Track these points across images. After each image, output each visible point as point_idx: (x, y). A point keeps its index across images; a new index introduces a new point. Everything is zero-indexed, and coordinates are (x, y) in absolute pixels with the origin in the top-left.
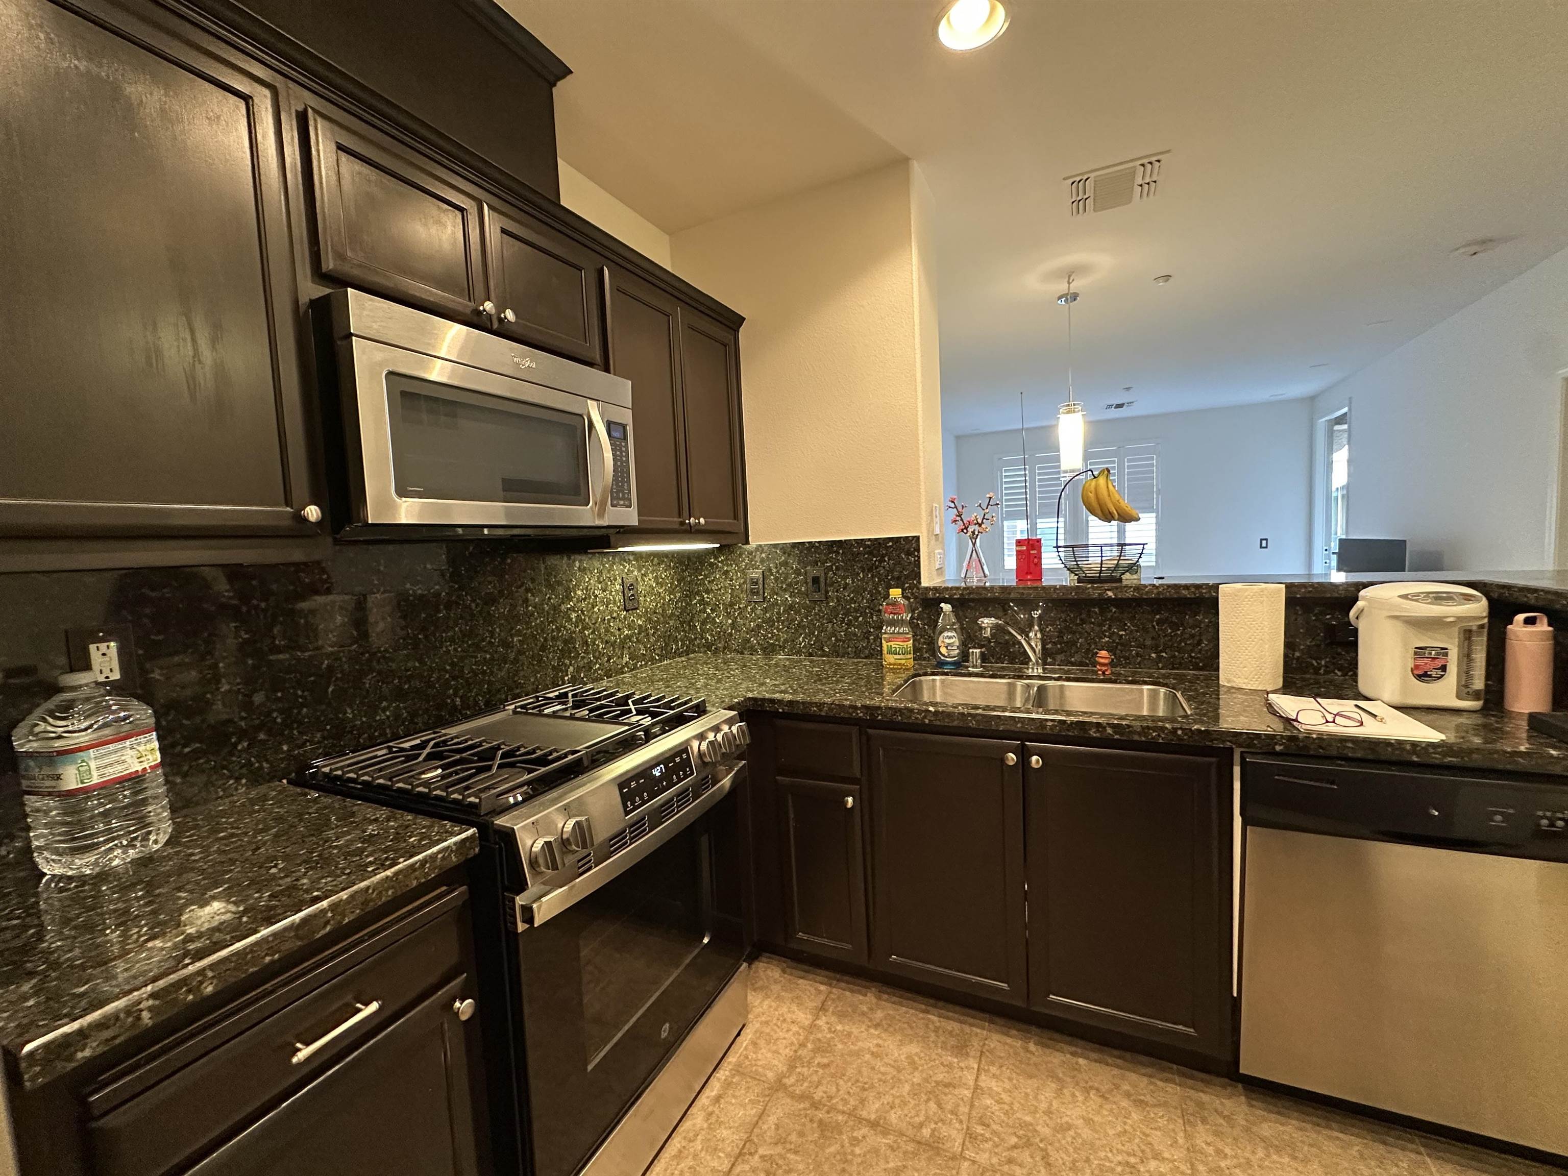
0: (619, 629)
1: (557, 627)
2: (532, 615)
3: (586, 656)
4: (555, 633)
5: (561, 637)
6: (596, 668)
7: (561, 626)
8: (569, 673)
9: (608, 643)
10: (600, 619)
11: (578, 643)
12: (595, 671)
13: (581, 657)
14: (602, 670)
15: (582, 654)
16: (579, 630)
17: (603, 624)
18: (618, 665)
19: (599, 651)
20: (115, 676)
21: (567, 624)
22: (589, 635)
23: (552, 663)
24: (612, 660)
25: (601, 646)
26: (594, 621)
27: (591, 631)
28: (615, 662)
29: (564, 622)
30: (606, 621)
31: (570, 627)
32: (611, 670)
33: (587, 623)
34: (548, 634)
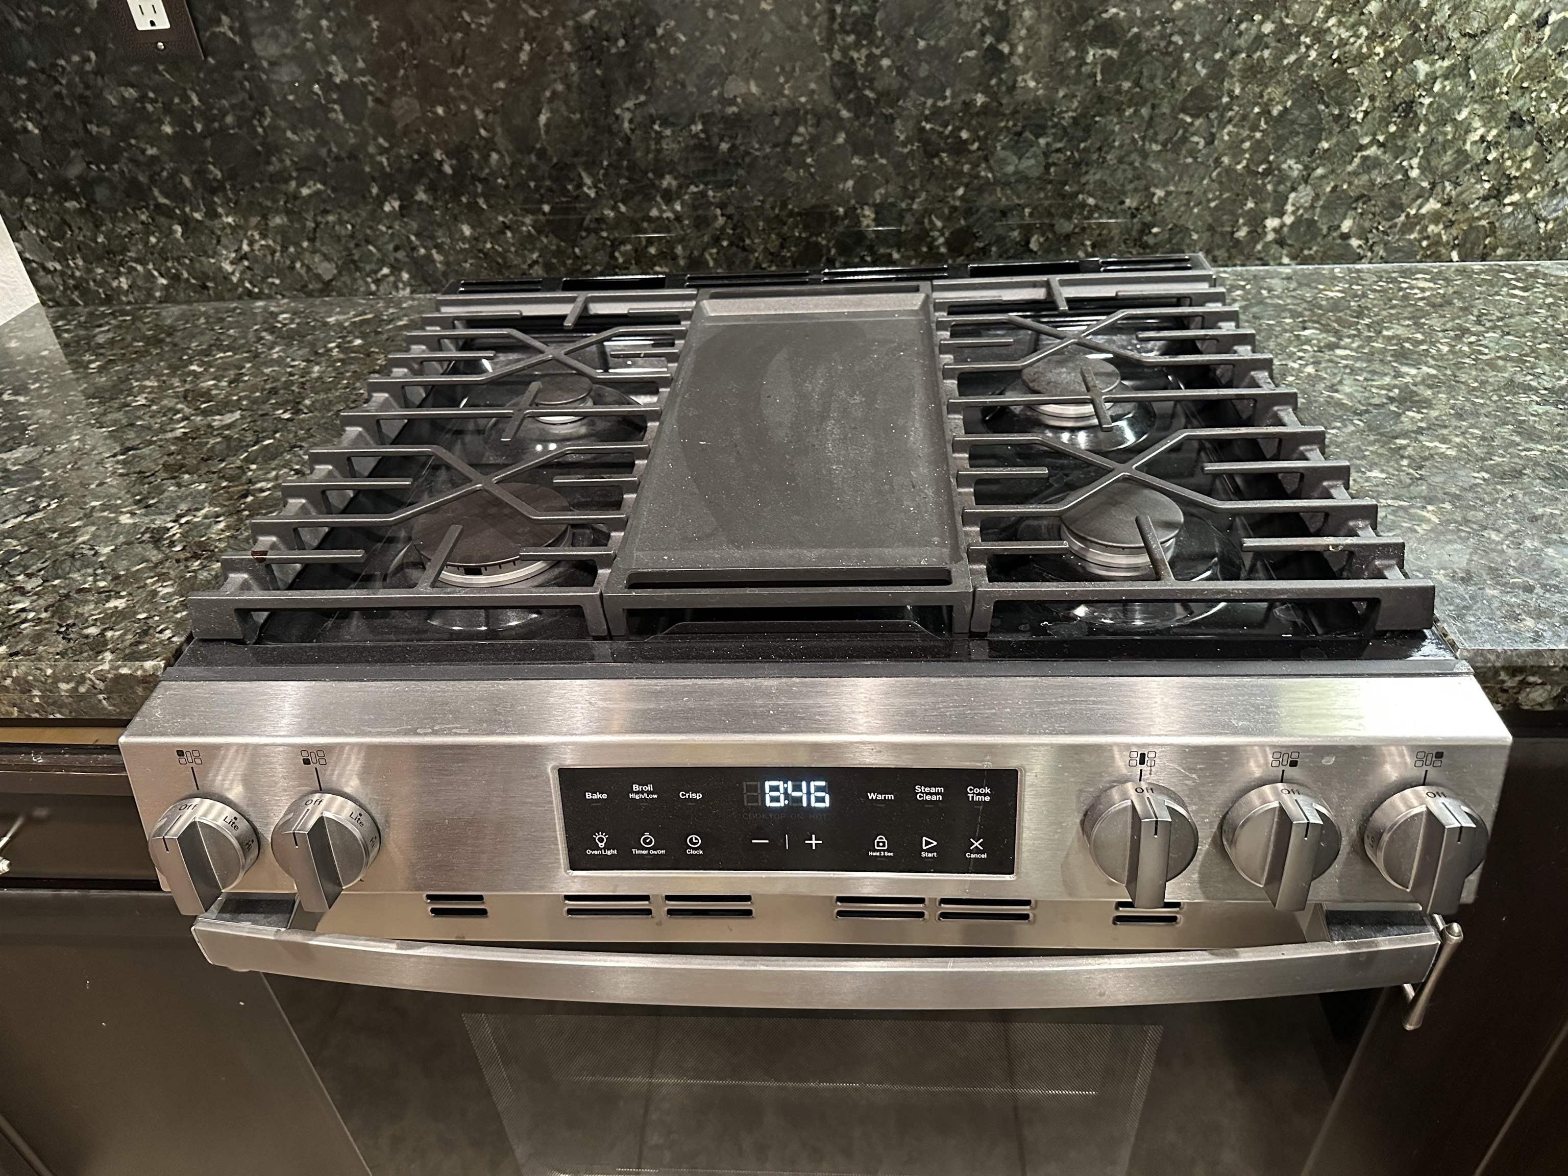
3: (1387, 157)
4: (1266, 53)
5: (1291, 68)
6: (1423, 211)
7: (1303, 30)
8: (1289, 208)
9: (1521, 125)
10: (1513, 19)
11: (1366, 103)
12: (1412, 223)
13: (1365, 159)
14: (1450, 224)
15: (1373, 151)
16: (1388, 53)
17: (1527, 39)
18: (1538, 219)
19: (1460, 152)
20: (163, 23)
21: (1332, 21)
22: (1432, 78)
23: (1226, 160)
24: (1516, 197)
25: (1481, 131)
26: (1475, 26)
27: (1446, 63)
28: (1529, 204)
29: (1320, 14)
30: (1547, 30)
31: (1345, 34)
32: (1492, 230)
33: (1440, 32)
34: (1234, 53)
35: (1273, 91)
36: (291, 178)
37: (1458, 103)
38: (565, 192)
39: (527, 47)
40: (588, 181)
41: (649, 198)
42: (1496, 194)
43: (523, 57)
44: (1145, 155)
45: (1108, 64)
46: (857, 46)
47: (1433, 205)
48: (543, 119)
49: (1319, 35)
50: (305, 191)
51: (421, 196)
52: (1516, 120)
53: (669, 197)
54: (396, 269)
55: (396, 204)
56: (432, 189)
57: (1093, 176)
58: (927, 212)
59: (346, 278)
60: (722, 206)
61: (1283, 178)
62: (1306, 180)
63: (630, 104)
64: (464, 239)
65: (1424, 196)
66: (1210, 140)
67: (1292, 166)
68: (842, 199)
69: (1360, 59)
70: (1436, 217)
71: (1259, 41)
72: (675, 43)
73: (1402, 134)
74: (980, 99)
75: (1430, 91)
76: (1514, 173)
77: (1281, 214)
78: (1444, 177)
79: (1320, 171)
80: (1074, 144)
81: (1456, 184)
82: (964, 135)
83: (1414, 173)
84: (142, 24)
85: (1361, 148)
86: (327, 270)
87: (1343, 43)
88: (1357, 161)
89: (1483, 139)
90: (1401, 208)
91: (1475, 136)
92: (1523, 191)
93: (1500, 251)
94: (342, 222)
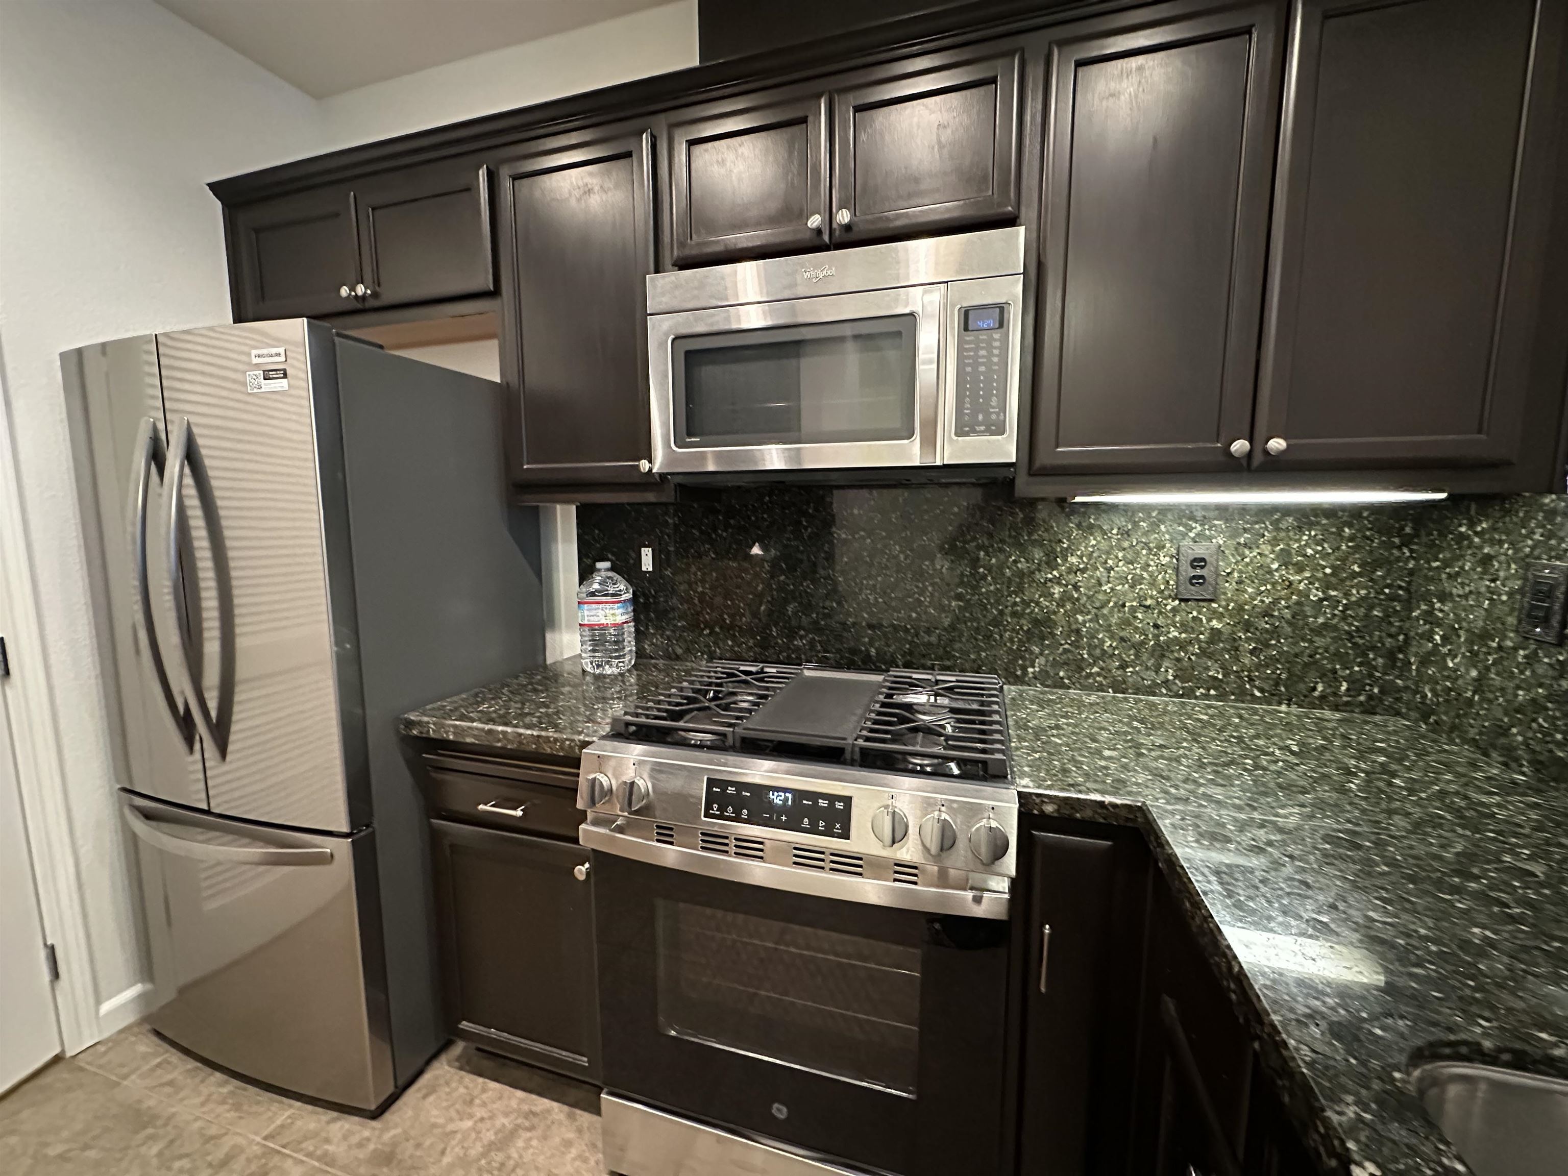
0: (1156, 626)
1: (1023, 600)
2: (984, 578)
3: (1073, 649)
4: (1019, 608)
5: (1028, 614)
6: (1093, 671)
7: (1032, 601)
8: (1037, 665)
9: (1125, 641)
10: (1111, 604)
11: (1060, 629)
12: (1090, 675)
13: (1064, 649)
14: (1105, 678)
15: (1067, 646)
16: (1065, 611)
17: (1119, 611)
18: (1143, 679)
19: (1103, 650)
20: (650, 569)
21: (1042, 599)
22: (1085, 622)
23: (1008, 644)
24: (1131, 669)
25: (1110, 643)
26: (1098, 604)
27: (1089, 617)
28: (1137, 673)
29: (1037, 596)
30: (1126, 609)
31: (1047, 604)
32: (1124, 682)
33: (1084, 606)
34: (1007, 607)
35: (1023, 621)
36: (676, 619)
37: (1098, 631)
38: (766, 633)
40: (774, 629)
41: (795, 638)
42: (1122, 668)
43: (759, 588)
44: (976, 639)
45: (960, 607)
46: (871, 594)
47: (1095, 669)
48: (763, 608)
49: (1038, 603)
50: (679, 624)
51: (717, 630)
52: (1122, 639)
53: (801, 638)
54: (702, 654)
55: (708, 632)
56: (721, 628)
59: (685, 655)
60: (820, 642)
61: (1032, 653)
62: (1041, 654)
63: (792, 606)
64: (728, 645)
65: (1091, 665)
66: (1001, 636)
67: (1036, 650)
68: (864, 644)
69: (1055, 613)
70: (1099, 674)
71: (1015, 604)
72: (809, 588)
73: (1077, 641)
74: (914, 615)
75: (1085, 626)
76: (1127, 659)
77: (1033, 667)
78: (1099, 658)
79: (1047, 652)
80: (948, 632)
81: (1104, 662)
82: (909, 626)
83: (1086, 656)
84: (644, 569)
85: (1062, 645)
86: (679, 651)
87: (1047, 607)
88: (1061, 649)
89: (1111, 645)
90: (1083, 669)
91: (1108, 644)
92: (1134, 667)
93: (1130, 691)
94: (689, 636)
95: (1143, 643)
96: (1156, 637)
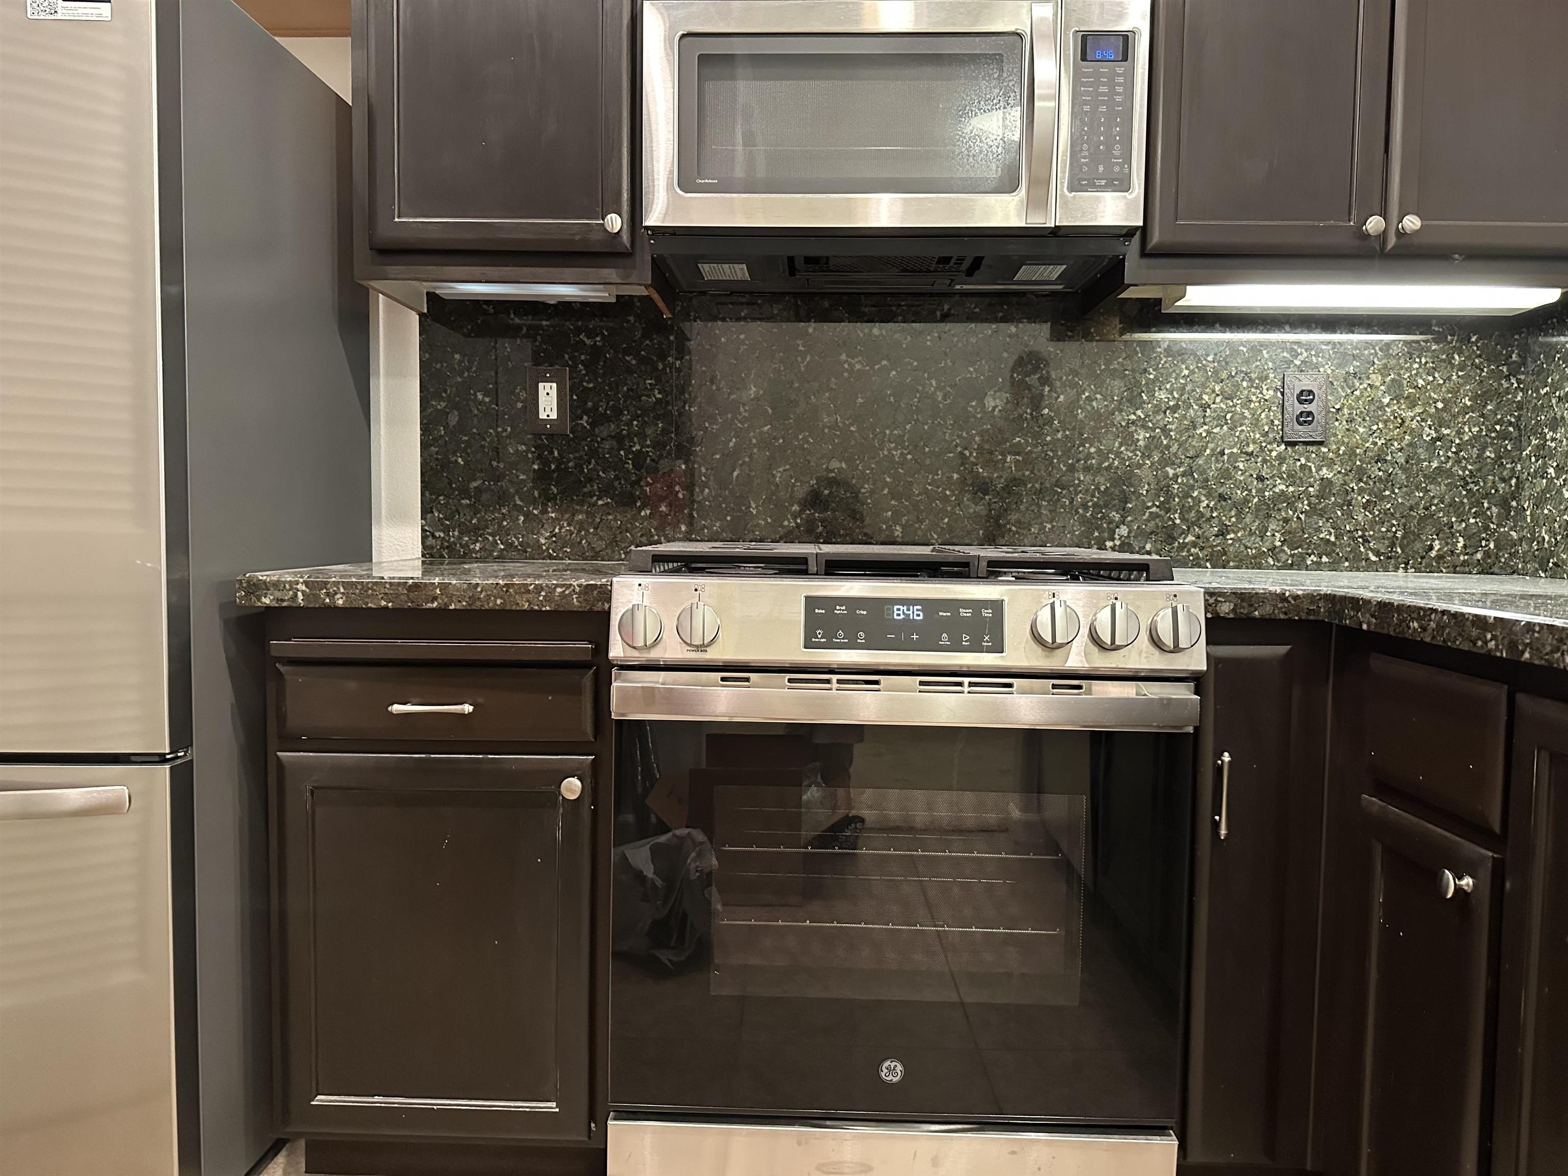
0: (1260, 479)
1: (1099, 451)
2: (1050, 421)
3: (1162, 513)
4: (1094, 461)
5: (1107, 468)
6: (1187, 541)
7: (1110, 451)
8: (1117, 537)
9: (1225, 500)
10: (1208, 451)
11: (1146, 487)
12: (1183, 546)
13: (1151, 513)
14: (1202, 549)
15: (1154, 509)
16: (1152, 463)
17: (1217, 461)
18: (1246, 547)
19: (1198, 511)
20: (554, 416)
21: (1123, 449)
22: (1176, 476)
23: (1081, 511)
24: (1232, 536)
25: (1206, 502)
26: (1191, 453)
27: (1182, 469)
28: (1240, 540)
29: (1117, 445)
30: (1226, 457)
31: (1130, 455)
32: (1225, 553)
33: (1175, 454)
34: (1078, 461)
35: (1100, 479)
36: (595, 495)
37: (1192, 488)
38: (740, 510)
39: (734, 440)
40: (753, 505)
42: (1222, 534)
43: (731, 444)
46: (896, 449)
47: (1190, 538)
48: (735, 474)
49: (1118, 454)
50: (600, 502)
51: (663, 508)
52: (1222, 497)
55: (648, 512)
56: (670, 505)
57: (1014, 517)
58: (929, 530)
59: (609, 551)
63: (781, 469)
65: (1185, 533)
66: (1072, 501)
67: (1115, 516)
69: (1139, 466)
70: (1194, 545)
71: (1089, 456)
72: (808, 442)
73: (1167, 501)
75: (1176, 482)
76: (1228, 523)
77: (1113, 539)
78: (1193, 524)
79: (1129, 518)
81: (1200, 528)
82: (948, 493)
83: (1178, 521)
84: (543, 416)
85: (1148, 508)
86: (600, 545)
87: (1130, 458)
88: (1147, 514)
89: (1208, 506)
90: (1175, 539)
91: (1204, 504)
92: (1235, 533)
93: (1231, 564)
94: (615, 520)
95: (1246, 501)
96: (1261, 491)
